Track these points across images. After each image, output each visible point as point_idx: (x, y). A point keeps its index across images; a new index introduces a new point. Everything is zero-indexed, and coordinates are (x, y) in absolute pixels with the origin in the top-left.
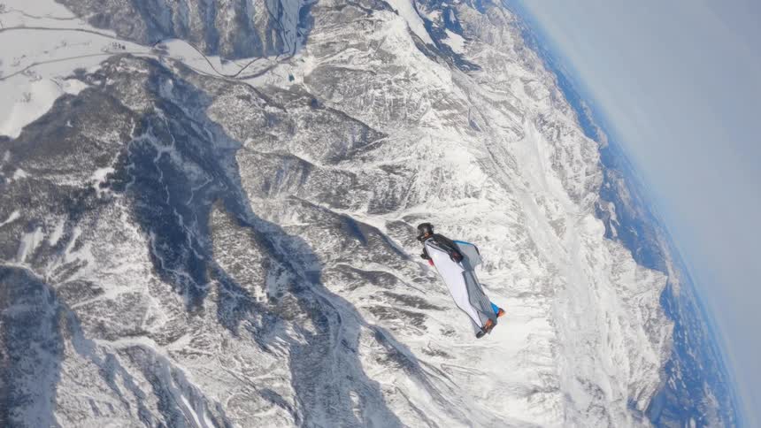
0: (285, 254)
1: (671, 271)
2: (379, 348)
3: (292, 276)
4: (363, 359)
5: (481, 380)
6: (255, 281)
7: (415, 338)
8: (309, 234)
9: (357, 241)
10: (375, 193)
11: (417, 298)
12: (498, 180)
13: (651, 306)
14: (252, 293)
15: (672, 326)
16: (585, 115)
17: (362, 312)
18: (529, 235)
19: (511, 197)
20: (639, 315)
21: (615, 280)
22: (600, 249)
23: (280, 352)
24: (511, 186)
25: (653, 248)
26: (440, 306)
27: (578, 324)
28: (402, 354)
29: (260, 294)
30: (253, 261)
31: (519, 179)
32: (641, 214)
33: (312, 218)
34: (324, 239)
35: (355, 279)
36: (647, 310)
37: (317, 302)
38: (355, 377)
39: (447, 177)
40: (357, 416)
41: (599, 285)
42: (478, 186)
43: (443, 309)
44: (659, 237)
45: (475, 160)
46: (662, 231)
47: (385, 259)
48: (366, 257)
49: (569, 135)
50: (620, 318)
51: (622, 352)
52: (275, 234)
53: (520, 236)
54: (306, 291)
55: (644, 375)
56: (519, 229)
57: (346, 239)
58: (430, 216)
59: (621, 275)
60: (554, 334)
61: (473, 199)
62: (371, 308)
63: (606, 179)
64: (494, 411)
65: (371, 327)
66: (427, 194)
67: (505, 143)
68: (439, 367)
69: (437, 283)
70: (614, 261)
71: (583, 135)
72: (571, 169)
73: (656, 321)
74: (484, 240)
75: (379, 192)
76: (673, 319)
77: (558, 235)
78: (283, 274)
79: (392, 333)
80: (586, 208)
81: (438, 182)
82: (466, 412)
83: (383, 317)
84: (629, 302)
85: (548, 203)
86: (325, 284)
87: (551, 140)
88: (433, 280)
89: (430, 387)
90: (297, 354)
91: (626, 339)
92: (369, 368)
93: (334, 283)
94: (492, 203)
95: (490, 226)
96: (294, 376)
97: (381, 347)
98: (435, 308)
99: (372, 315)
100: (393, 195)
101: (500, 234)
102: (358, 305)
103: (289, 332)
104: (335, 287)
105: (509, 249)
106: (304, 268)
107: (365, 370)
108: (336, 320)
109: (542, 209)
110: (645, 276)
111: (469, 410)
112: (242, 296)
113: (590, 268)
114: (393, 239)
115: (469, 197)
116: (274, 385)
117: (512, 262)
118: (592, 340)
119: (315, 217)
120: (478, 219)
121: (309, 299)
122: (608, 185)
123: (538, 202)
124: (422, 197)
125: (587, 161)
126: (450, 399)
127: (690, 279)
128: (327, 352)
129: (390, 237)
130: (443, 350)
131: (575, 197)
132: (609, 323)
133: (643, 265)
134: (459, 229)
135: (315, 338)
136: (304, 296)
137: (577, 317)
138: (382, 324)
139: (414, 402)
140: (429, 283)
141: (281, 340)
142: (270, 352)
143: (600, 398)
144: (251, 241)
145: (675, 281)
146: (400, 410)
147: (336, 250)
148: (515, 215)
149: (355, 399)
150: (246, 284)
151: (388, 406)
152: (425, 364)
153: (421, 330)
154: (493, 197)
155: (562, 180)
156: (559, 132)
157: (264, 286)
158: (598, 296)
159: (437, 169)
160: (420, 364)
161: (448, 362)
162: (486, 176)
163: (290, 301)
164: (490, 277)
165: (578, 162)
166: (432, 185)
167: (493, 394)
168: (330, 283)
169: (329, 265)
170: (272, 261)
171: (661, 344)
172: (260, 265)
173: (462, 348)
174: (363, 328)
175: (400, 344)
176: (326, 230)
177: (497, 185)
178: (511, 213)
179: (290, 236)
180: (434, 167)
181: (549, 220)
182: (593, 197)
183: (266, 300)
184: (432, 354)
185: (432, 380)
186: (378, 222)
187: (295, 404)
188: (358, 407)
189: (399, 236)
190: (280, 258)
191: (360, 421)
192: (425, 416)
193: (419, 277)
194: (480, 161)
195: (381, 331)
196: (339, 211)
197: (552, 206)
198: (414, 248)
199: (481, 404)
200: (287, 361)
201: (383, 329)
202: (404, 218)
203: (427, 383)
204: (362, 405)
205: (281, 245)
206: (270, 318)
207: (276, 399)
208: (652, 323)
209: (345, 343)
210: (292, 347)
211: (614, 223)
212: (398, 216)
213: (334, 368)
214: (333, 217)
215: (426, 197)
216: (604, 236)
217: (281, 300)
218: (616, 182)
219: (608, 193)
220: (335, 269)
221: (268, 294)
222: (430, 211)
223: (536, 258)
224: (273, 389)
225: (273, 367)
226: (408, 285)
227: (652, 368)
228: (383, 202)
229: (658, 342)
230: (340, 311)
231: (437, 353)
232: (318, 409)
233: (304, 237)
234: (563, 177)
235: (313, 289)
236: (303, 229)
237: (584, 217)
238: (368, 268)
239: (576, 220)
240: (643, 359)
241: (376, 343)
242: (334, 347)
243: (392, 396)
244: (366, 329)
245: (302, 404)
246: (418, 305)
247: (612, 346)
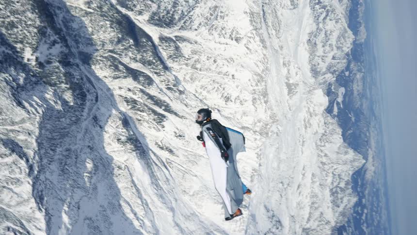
0: (64, 29)
1: (370, 159)
2: (122, 130)
3: (64, 49)
4: (106, 136)
5: (192, 180)
6: (27, 43)
7: (153, 132)
8: (91, 20)
9: (131, 41)
10: (159, 7)
11: (165, 102)
12: (259, 35)
13: (343, 177)
14: (21, 53)
15: (354, 200)
16: (357, 10)
17: (117, 99)
18: (266, 86)
19: (265, 52)
20: (330, 180)
21: (321, 146)
22: (317, 118)
23: (33, 110)
24: (268, 44)
25: (363, 136)
26: (181, 114)
27: (279, 167)
28: (139, 141)
29: (28, 55)
30: (30, 25)
31: (277, 41)
32: (364, 106)
33: (97, 7)
34: (103, 29)
35: (120, 71)
36: (338, 179)
37: (82, 79)
38: (95, 149)
39: (221, 17)
40: (86, 179)
41: (306, 144)
42: (242, 33)
43: (182, 117)
44: (372, 129)
45: (248, 11)
46: (377, 126)
47: (150, 63)
48: (134, 56)
49: (334, 22)
50: (313, 175)
51: (307, 201)
52: (59, 8)
53: (259, 84)
54: (74, 67)
55: (318, 226)
56: (260, 78)
57: (123, 36)
58: (196, 43)
59: (326, 144)
60: (258, 165)
61: (234, 42)
62: (126, 98)
63: (348, 68)
64: (194, 207)
65: (121, 113)
66: (200, 24)
67: (278, 7)
68: (164, 160)
69: (184, 96)
70: (325, 132)
71: (346, 25)
72: (322, 49)
73: (342, 190)
74: (231, 77)
75: (162, 8)
76: (358, 195)
77: (288, 95)
78: (58, 46)
79: (137, 122)
80: (320, 84)
81: (212, 17)
82: (174, 202)
83: (133, 108)
84: (326, 166)
85: (291, 67)
86: (93, 67)
87: (318, 19)
88: (181, 92)
89: (153, 172)
90: (49, 115)
91: (312, 192)
92: (110, 144)
93: (101, 68)
94: (248, 52)
95: (239, 68)
96: (40, 134)
97: (125, 130)
98: (176, 114)
99: (125, 103)
100: (173, 15)
101: (245, 77)
102: (117, 92)
103: (48, 96)
104: (101, 71)
105: (246, 90)
106: (78, 47)
107: (105, 145)
108: (94, 99)
109: (284, 71)
110: (346, 153)
111: (176, 200)
112: (10, 52)
113: (304, 129)
114: (161, 50)
115: (232, 39)
116: (19, 137)
117: (246, 101)
118: (286, 181)
119: (100, 8)
120: (232, 59)
121: (75, 74)
122: (347, 73)
123: (284, 64)
124: (195, 25)
125: (338, 48)
126: (164, 187)
127: (385, 172)
128: (77, 122)
129: (160, 47)
130: (171, 148)
131: (315, 72)
132: (304, 175)
133: (349, 144)
134: (215, 61)
135: (71, 107)
136: (71, 71)
137: (280, 161)
138: (131, 114)
139: (136, 182)
140: (177, 94)
141: (38, 101)
142: (24, 107)
143: (278, 228)
144: (32, 5)
145: (371, 168)
146: (123, 185)
147: (111, 42)
148: (262, 67)
149: (89, 165)
150: (16, 42)
151: (115, 179)
152: (155, 154)
153: (160, 127)
154: (250, 47)
155: (311, 55)
156: (327, 15)
157: (35, 50)
158: (302, 153)
159: (216, 7)
160: (150, 152)
161: (172, 158)
162: (252, 28)
163: (57, 70)
164: (225, 106)
165: (331, 45)
166: (207, 19)
167: (197, 194)
168: (98, 67)
169: (101, 52)
170: (49, 30)
171: (341, 209)
172: (35, 30)
173: (186, 151)
174: (114, 112)
175: (140, 133)
176: (108, 23)
177: (257, 39)
178: (259, 63)
179: (73, 16)
180: (214, 5)
181: (286, 81)
182: (330, 78)
183: (34, 63)
184: (162, 148)
185: (156, 168)
186: (154, 32)
187: (34, 157)
188: (90, 173)
189: (167, 50)
190: (58, 32)
191: (88, 184)
192: (141, 195)
193: (172, 87)
194: (252, 14)
195: (128, 118)
196: (124, 11)
197: (293, 71)
198: (175, 63)
199: (186, 198)
200: (38, 119)
201: (131, 117)
202: (176, 37)
203: (151, 169)
204: (93, 172)
205: (62, 21)
206: (34, 79)
207: (17, 149)
208: (339, 190)
209: (95, 119)
210: (47, 109)
211: (338, 104)
212: (171, 33)
213: (80, 136)
214: (117, 13)
215: (198, 27)
216: (326, 110)
217: (48, 68)
218: (355, 74)
219: (343, 80)
220: (105, 58)
221: (37, 59)
222: (198, 39)
223: (264, 105)
224: (16, 141)
225: (23, 121)
226: (161, 90)
227: (326, 223)
228: (163, 18)
229: (338, 207)
230: (100, 92)
231: (167, 148)
232: (54, 167)
233: (86, 21)
234: (312, 53)
235: (82, 67)
236: (87, 13)
237: (314, 89)
238: (134, 66)
239: (308, 89)
240: (322, 213)
241: (121, 126)
242: (85, 120)
243: (120, 172)
244: (117, 113)
245: (41, 159)
246: (163, 108)
247: (300, 193)
